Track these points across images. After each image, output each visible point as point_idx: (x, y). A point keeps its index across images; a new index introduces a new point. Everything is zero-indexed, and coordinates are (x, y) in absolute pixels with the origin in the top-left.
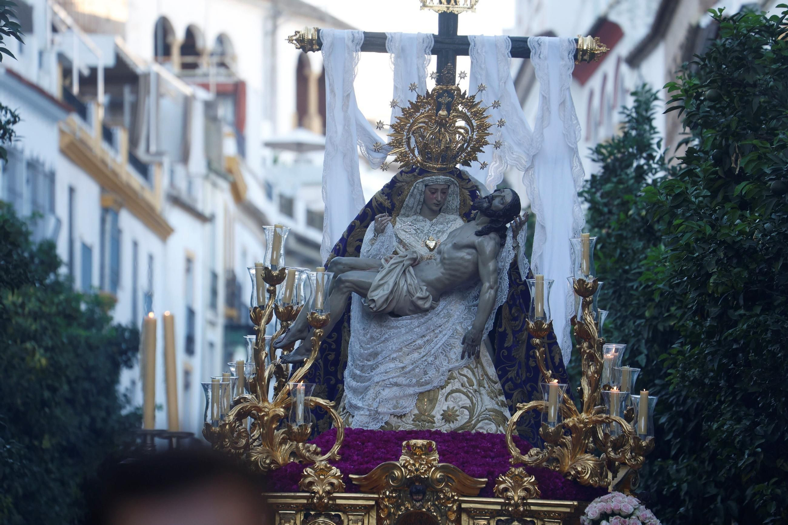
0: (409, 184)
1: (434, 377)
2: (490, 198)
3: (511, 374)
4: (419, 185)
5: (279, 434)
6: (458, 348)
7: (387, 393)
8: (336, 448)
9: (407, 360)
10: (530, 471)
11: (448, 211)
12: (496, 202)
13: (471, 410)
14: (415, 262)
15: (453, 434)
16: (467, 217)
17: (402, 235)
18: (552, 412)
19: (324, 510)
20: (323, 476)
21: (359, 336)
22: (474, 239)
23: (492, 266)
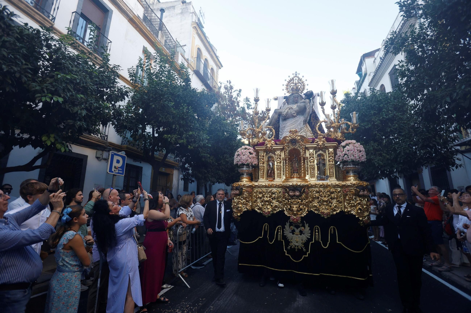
7: (288, 133)
8: (273, 137)
14: (292, 108)
19: (271, 151)
20: (270, 142)
21: (281, 124)
22: (304, 101)
23: (308, 104)
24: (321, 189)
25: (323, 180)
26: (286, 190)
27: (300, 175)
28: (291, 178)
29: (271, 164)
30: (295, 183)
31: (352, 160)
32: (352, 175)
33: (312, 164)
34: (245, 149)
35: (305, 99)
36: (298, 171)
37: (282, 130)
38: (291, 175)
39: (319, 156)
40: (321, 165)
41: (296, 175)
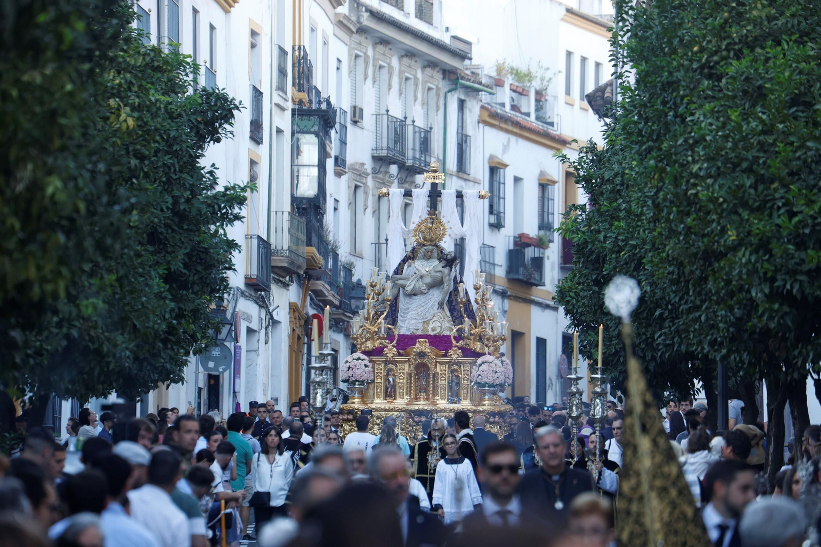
0: (419, 249)
1: (429, 316)
2: (447, 255)
3: (455, 314)
4: (423, 249)
5: (376, 337)
6: (437, 306)
7: (412, 322)
8: (395, 342)
9: (419, 311)
10: (459, 348)
11: (433, 258)
12: (449, 256)
13: (441, 327)
14: (422, 277)
15: (435, 336)
16: (440, 260)
17: (417, 267)
18: (466, 329)
19: (391, 362)
20: (391, 351)
21: (403, 302)
22: (441, 269)
23: (447, 278)
25: (455, 403)
26: (411, 415)
27: (428, 395)
28: (417, 399)
29: (391, 379)
30: (421, 407)
31: (486, 383)
32: (487, 398)
33: (443, 382)
34: (359, 359)
35: (443, 267)
36: (426, 391)
37: (404, 313)
38: (416, 395)
39: (453, 371)
40: (454, 384)
41: (423, 395)
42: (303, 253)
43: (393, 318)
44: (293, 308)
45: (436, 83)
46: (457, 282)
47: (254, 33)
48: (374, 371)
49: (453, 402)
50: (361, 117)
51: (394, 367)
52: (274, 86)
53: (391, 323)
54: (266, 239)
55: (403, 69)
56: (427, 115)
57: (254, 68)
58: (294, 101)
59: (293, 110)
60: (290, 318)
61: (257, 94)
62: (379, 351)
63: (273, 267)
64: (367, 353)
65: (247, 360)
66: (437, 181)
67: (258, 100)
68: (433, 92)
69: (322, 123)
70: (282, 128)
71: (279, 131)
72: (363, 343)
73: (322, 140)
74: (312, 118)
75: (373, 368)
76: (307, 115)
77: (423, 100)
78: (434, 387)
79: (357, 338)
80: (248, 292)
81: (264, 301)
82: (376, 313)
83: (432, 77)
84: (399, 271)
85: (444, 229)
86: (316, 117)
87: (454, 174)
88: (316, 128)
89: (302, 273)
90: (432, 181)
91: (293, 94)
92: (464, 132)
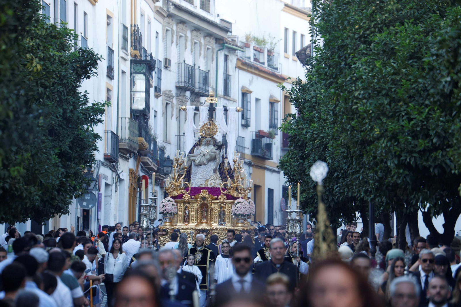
0: (203, 140)
1: (208, 177)
2: (218, 143)
3: (223, 176)
4: (205, 140)
5: (179, 189)
6: (213, 171)
7: (199, 180)
8: (189, 191)
9: (203, 174)
10: (225, 195)
11: (210, 145)
12: (219, 144)
13: (215, 183)
14: (204, 155)
15: (211, 188)
16: (214, 145)
17: (202, 150)
18: (229, 184)
19: (187, 202)
20: (187, 196)
21: (194, 169)
22: (215, 151)
23: (218, 156)
24: (220, 231)
25: (223, 225)
26: (198, 232)
27: (207, 221)
28: (201, 223)
29: (187, 212)
30: (203, 227)
31: (240, 214)
32: (240, 222)
33: (216, 214)
34: (169, 201)
35: (216, 150)
36: (206, 218)
37: (194, 175)
38: (201, 221)
39: (221, 208)
40: (222, 214)
41: (205, 221)
42: (137, 141)
43: (188, 178)
44: (131, 172)
45: (212, 46)
46: (224, 158)
47: (109, 17)
48: (177, 208)
49: (221, 225)
50: (170, 64)
51: (189, 205)
52: (121, 47)
53: (187, 181)
54: (116, 133)
55: (193, 37)
56: (207, 63)
57: (109, 37)
58: (131, 56)
59: (131, 61)
60: (130, 177)
61: (111, 51)
62: (180, 197)
63: (120, 149)
64: (174, 198)
65: (105, 201)
66: (213, 102)
67: (111, 55)
68: (210, 51)
69: (147, 68)
70: (125, 70)
71: (123, 72)
72: (171, 192)
73: (147, 77)
74: (142, 65)
75: (177, 205)
76: (139, 63)
77: (204, 55)
78: (211, 216)
79: (168, 189)
80: (106, 163)
81: (114, 168)
82: (179, 175)
83: (209, 42)
84: (191, 152)
85: (217, 129)
86: (144, 64)
87: (222, 96)
88: (144, 71)
89: (136, 152)
90: (211, 102)
91: (131, 51)
92: (228, 73)
